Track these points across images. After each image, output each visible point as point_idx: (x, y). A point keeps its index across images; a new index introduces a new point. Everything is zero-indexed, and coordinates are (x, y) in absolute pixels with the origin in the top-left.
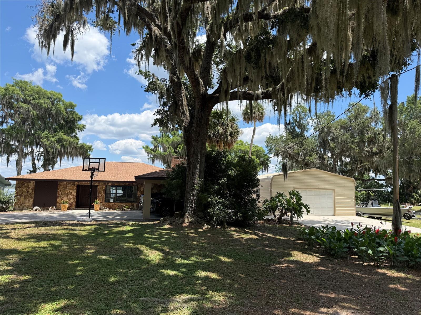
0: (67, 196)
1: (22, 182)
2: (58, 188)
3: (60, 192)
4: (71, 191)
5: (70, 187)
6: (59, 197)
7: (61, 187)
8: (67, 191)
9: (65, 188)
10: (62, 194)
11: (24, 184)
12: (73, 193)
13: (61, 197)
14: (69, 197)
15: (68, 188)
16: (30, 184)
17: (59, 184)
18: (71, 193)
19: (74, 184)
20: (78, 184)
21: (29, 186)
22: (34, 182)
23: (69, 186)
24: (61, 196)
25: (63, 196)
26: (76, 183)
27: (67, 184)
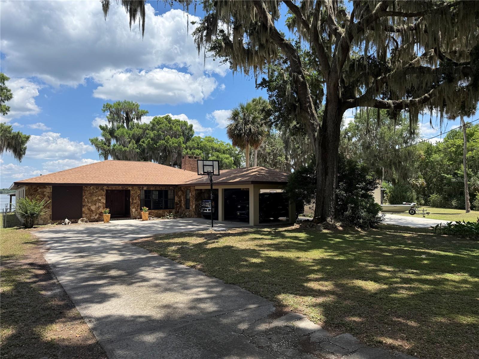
0: (95, 205)
1: (34, 187)
2: (83, 194)
3: (86, 200)
4: (100, 198)
5: (98, 193)
6: (84, 205)
7: (87, 193)
8: (95, 198)
9: (92, 194)
10: (88, 202)
11: (38, 190)
12: (102, 200)
13: (87, 206)
14: (97, 206)
15: (95, 194)
16: (45, 190)
17: (84, 189)
18: (100, 200)
19: (102, 189)
20: (107, 189)
21: (45, 193)
22: (51, 187)
23: (96, 192)
24: (88, 204)
25: (90, 205)
26: (105, 187)
27: (93, 189)
